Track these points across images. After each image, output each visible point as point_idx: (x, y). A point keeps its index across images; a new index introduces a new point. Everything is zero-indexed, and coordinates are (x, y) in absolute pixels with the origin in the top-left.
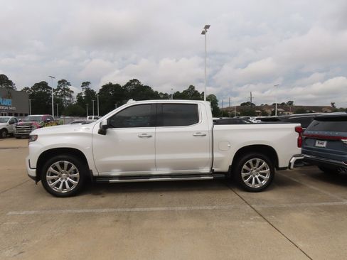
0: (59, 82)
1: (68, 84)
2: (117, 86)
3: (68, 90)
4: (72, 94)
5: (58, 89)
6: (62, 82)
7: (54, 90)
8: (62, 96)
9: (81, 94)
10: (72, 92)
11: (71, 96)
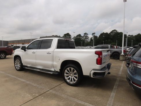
0: (84, 34)
1: (87, 34)
2: (107, 33)
3: (87, 36)
4: (89, 38)
5: (84, 37)
6: (85, 34)
7: (83, 37)
8: (85, 39)
9: (92, 38)
10: (89, 37)
11: (88, 39)
